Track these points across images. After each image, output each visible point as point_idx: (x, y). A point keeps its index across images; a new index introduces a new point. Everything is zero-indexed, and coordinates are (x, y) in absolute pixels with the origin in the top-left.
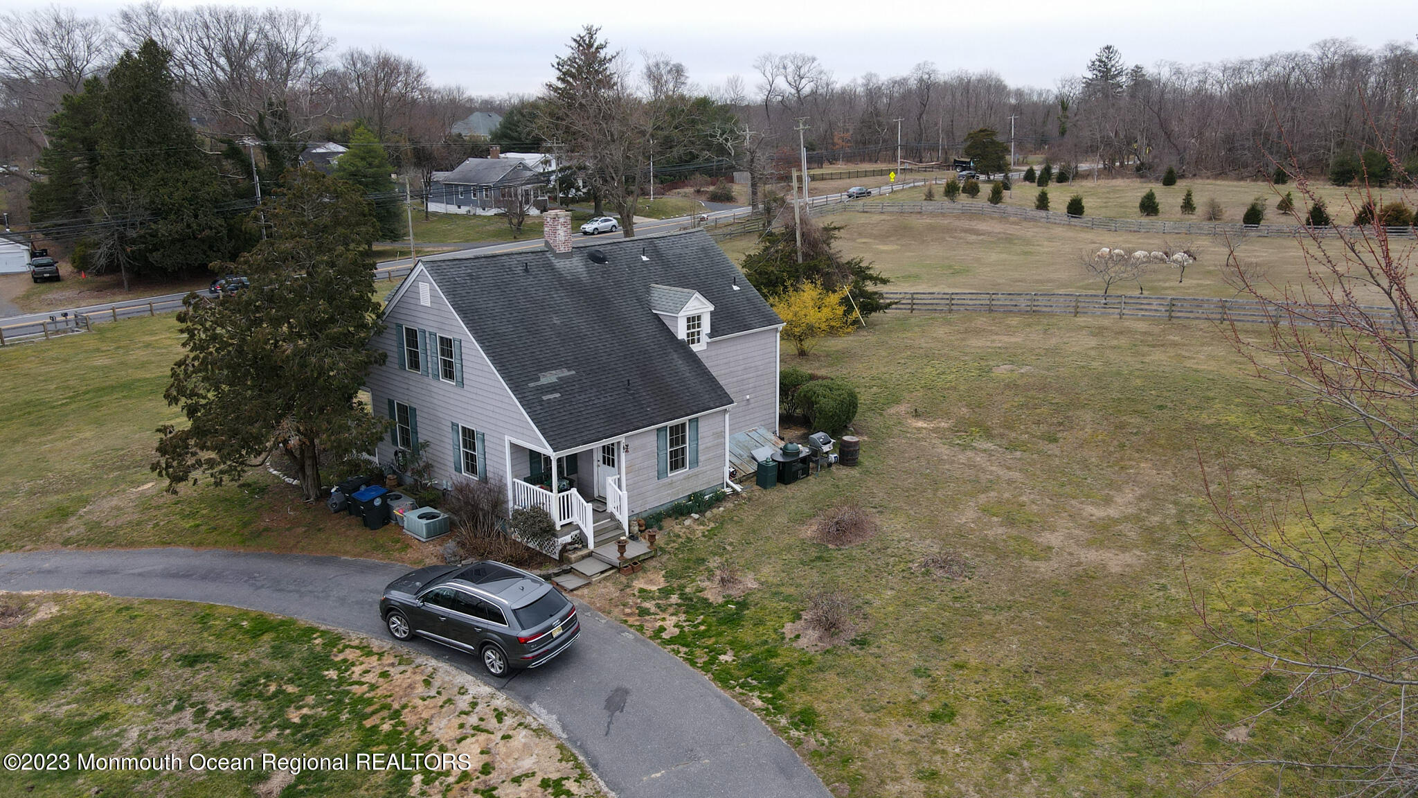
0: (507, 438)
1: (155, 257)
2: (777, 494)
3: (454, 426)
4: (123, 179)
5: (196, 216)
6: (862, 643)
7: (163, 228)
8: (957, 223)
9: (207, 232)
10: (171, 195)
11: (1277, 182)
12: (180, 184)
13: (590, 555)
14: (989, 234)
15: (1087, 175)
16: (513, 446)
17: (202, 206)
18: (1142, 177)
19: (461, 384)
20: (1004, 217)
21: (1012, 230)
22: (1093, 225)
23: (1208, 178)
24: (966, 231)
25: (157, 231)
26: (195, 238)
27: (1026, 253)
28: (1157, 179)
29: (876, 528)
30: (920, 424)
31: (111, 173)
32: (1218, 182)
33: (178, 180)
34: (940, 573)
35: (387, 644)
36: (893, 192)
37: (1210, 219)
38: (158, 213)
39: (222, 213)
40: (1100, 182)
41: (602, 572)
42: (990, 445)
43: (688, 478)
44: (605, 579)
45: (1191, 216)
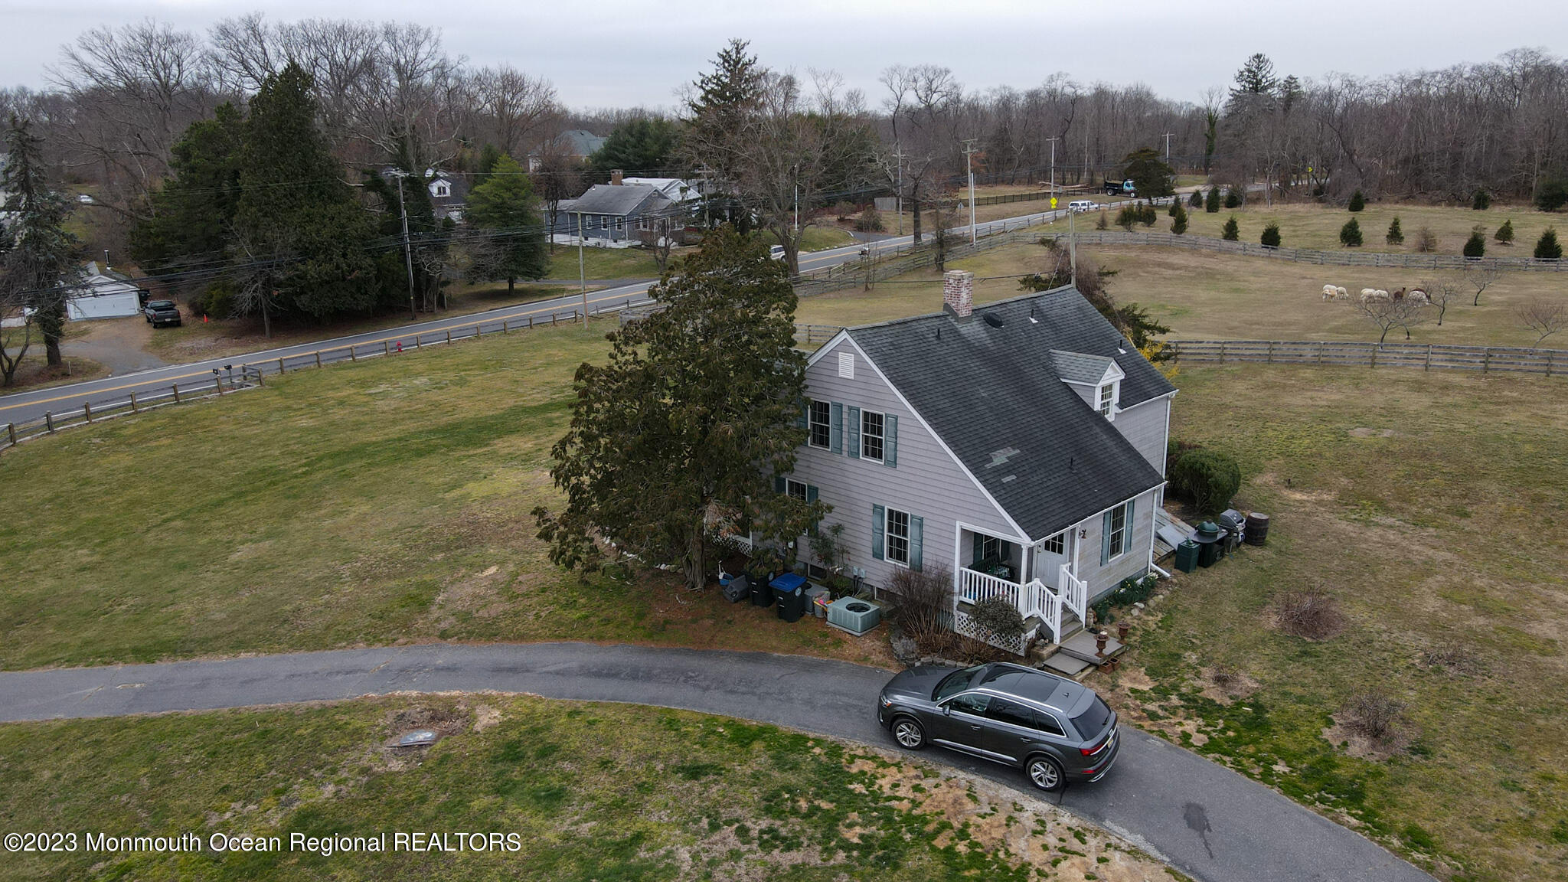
0: (958, 524)
1: (302, 302)
2: (1204, 579)
3: (878, 509)
4: (265, 215)
5: (344, 255)
6: (1420, 750)
7: (311, 269)
8: (1145, 256)
9: (357, 273)
10: (318, 232)
11: (1477, 207)
12: (326, 220)
13: (1059, 650)
14: (1186, 268)
15: (1257, 199)
16: (964, 532)
17: (350, 244)
18: (1320, 201)
19: (893, 463)
20: (1194, 249)
21: (1210, 263)
22: (1297, 257)
23: (1397, 202)
24: (1159, 265)
25: (305, 273)
26: (344, 279)
27: (1237, 290)
28: (1340, 204)
29: (1343, 619)
30: (1298, 496)
31: (253, 209)
32: (1410, 207)
33: (323, 216)
34: (1451, 671)
35: (898, 755)
36: (1056, 219)
37: (1422, 250)
38: (307, 252)
39: (369, 251)
40: (1275, 207)
41: (1082, 671)
42: (1393, 520)
43: (1122, 563)
44: (1086, 677)
45: (1400, 247)
